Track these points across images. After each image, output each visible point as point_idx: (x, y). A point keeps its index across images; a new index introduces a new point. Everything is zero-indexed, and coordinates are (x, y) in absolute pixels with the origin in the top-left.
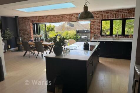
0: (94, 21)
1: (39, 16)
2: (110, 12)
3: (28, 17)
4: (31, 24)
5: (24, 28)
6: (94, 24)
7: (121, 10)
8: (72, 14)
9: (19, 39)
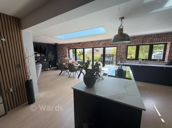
0: (121, 47)
1: (73, 43)
2: (137, 38)
3: (65, 44)
4: (67, 49)
5: (62, 52)
6: (120, 49)
7: (150, 36)
8: (100, 41)
9: (58, 61)
